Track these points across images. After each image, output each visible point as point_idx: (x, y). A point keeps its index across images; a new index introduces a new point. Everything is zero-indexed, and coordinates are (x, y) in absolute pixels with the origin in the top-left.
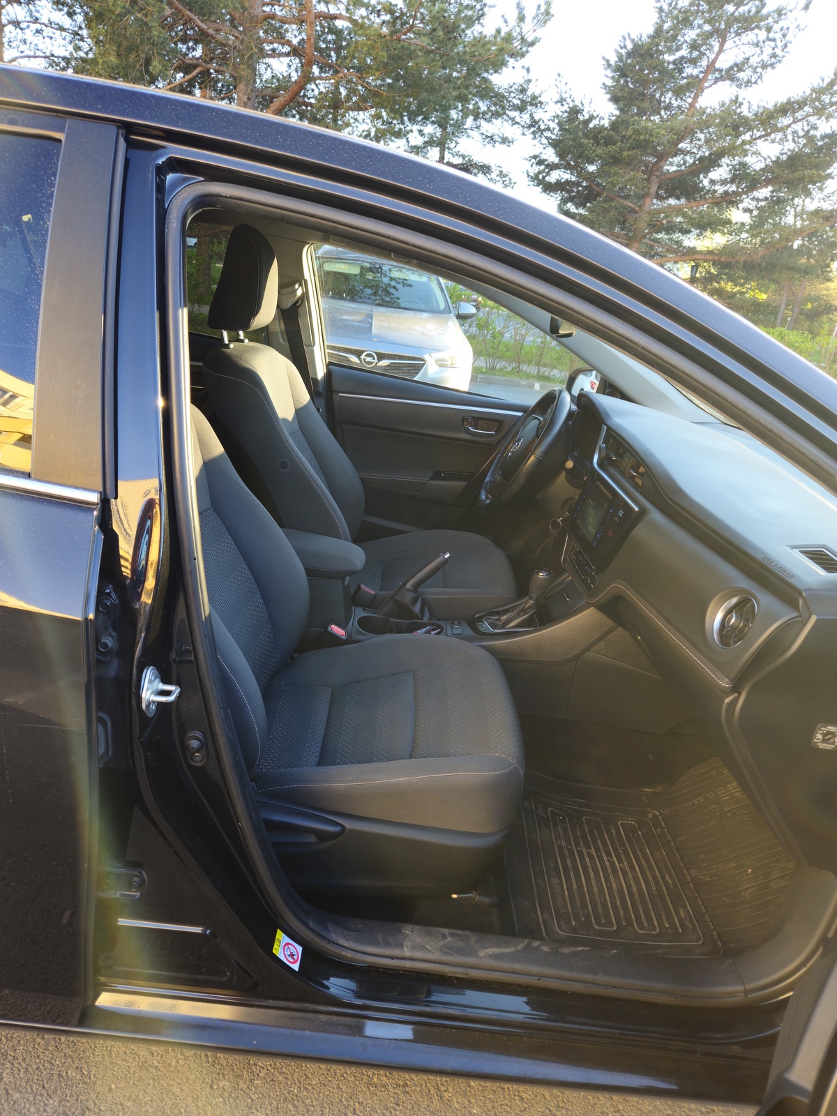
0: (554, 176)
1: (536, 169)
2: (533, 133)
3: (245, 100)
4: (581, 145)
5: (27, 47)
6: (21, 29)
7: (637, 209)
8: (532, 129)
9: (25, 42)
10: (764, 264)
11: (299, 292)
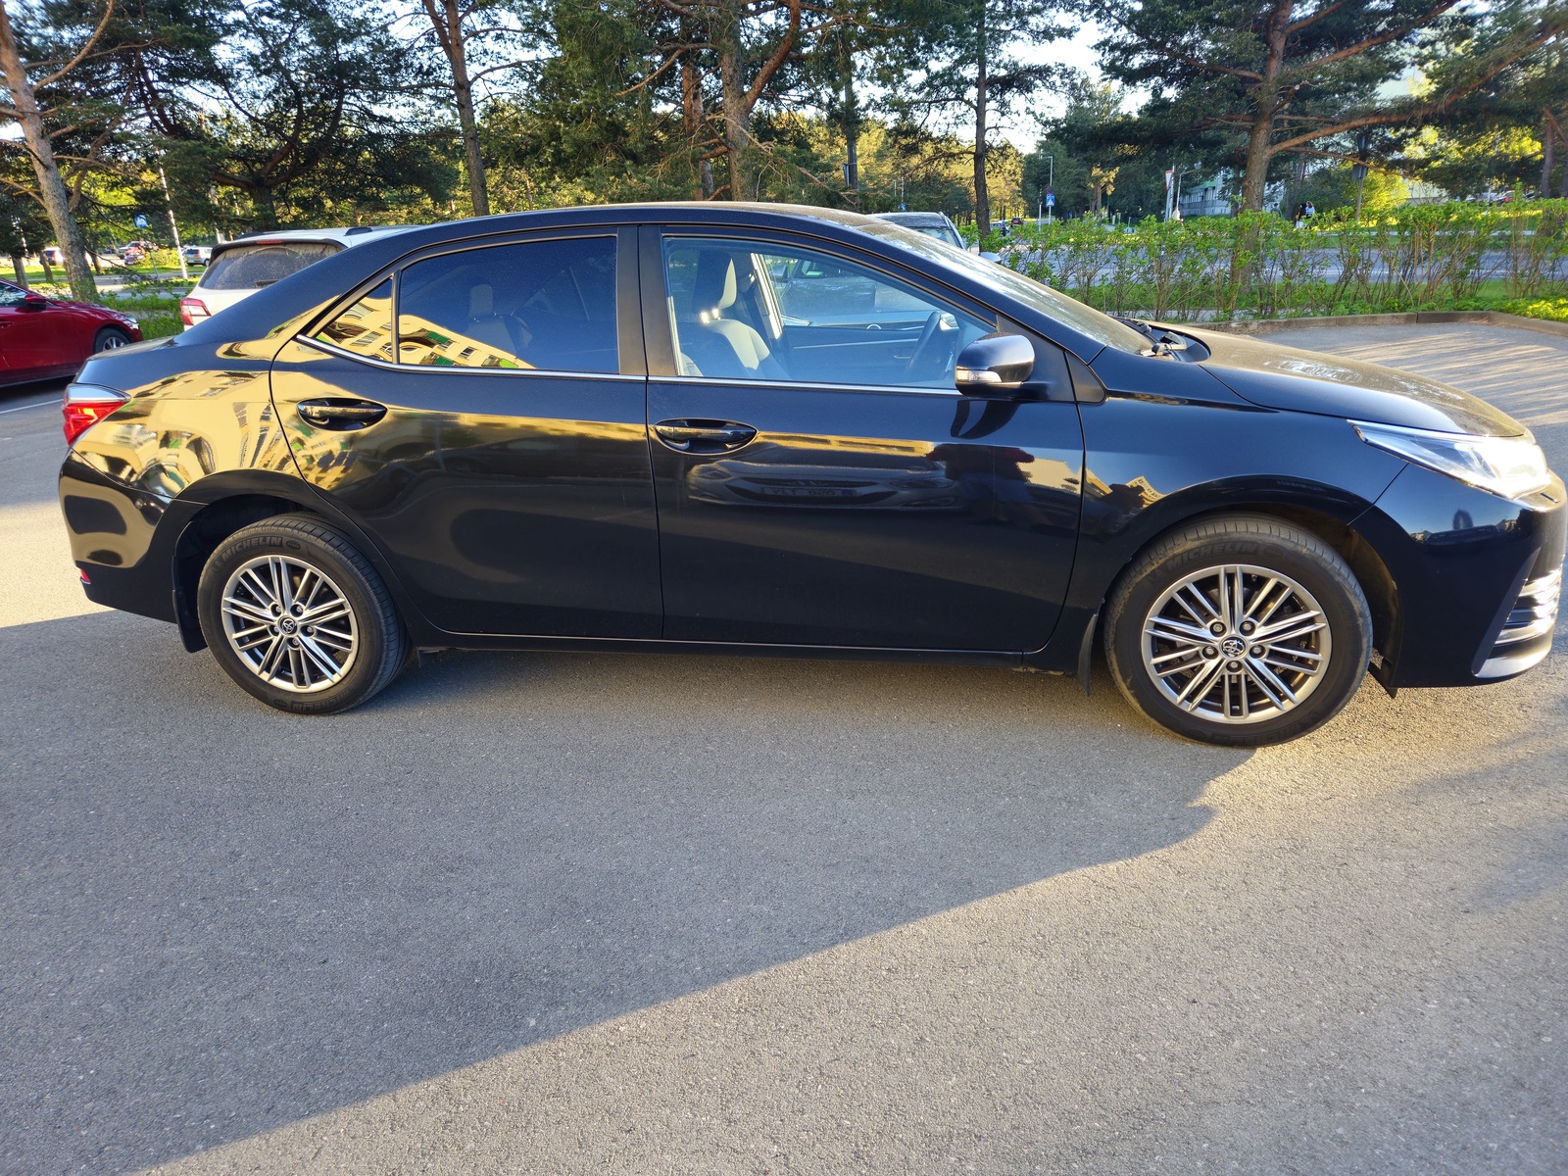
0: (1137, 61)
1: (1109, 57)
2: (1097, 15)
3: (731, 73)
4: (1163, 16)
5: (489, 57)
6: (480, 38)
7: (1260, 77)
8: (1095, 11)
9: (485, 52)
10: (1458, 113)
11: (753, 279)
